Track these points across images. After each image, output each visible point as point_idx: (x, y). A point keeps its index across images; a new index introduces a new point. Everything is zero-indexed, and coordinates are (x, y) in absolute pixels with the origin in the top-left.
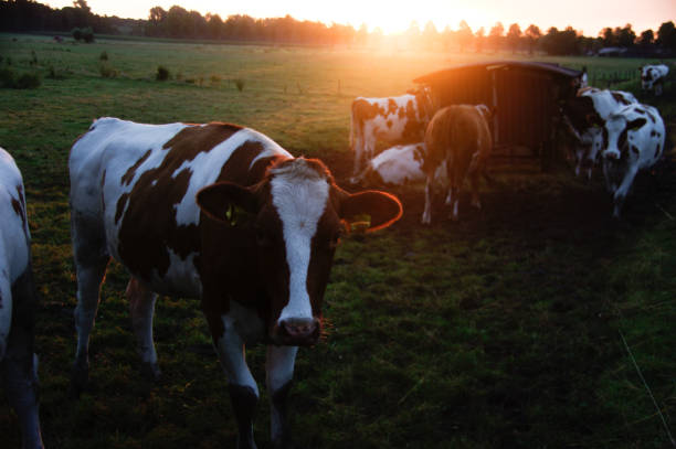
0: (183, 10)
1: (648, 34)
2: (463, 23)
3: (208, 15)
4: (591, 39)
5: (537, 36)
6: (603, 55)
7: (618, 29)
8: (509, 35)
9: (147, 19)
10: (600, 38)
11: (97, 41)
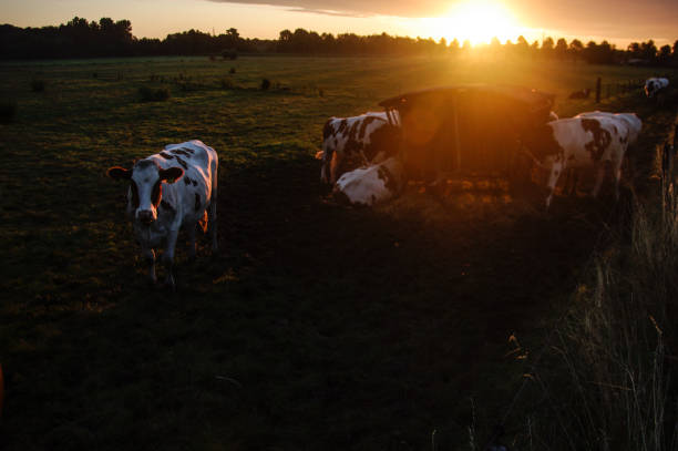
0: (305, 32)
1: (666, 49)
2: (521, 38)
3: (324, 34)
4: (622, 51)
5: (579, 49)
6: (632, 64)
7: (643, 44)
8: (557, 47)
9: (277, 39)
10: (629, 51)
11: (240, 58)
